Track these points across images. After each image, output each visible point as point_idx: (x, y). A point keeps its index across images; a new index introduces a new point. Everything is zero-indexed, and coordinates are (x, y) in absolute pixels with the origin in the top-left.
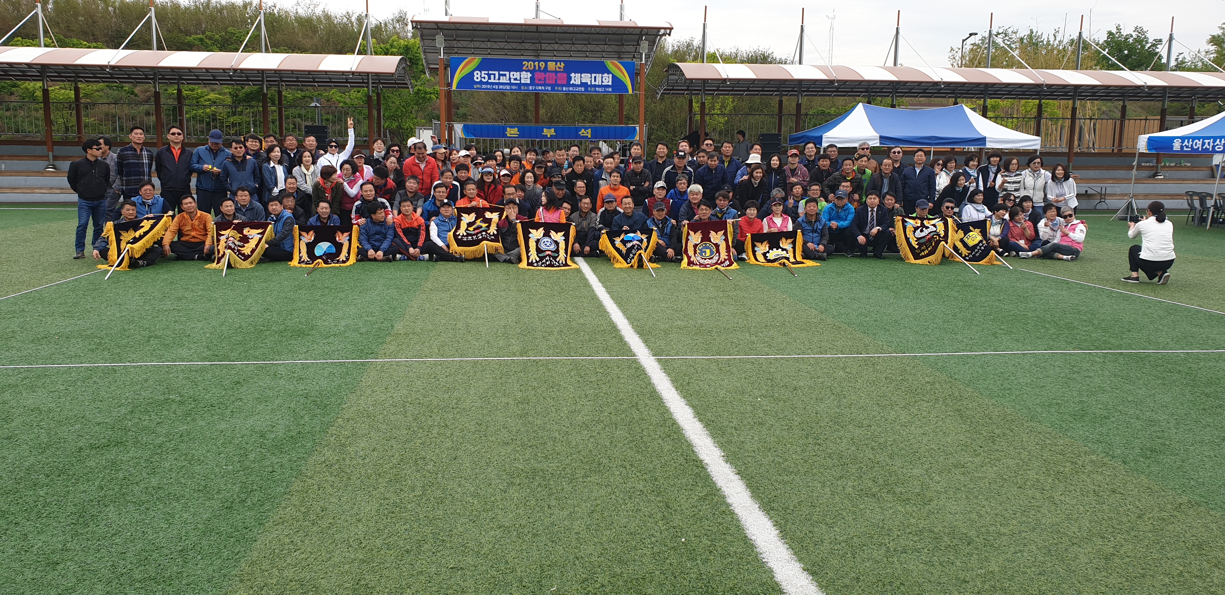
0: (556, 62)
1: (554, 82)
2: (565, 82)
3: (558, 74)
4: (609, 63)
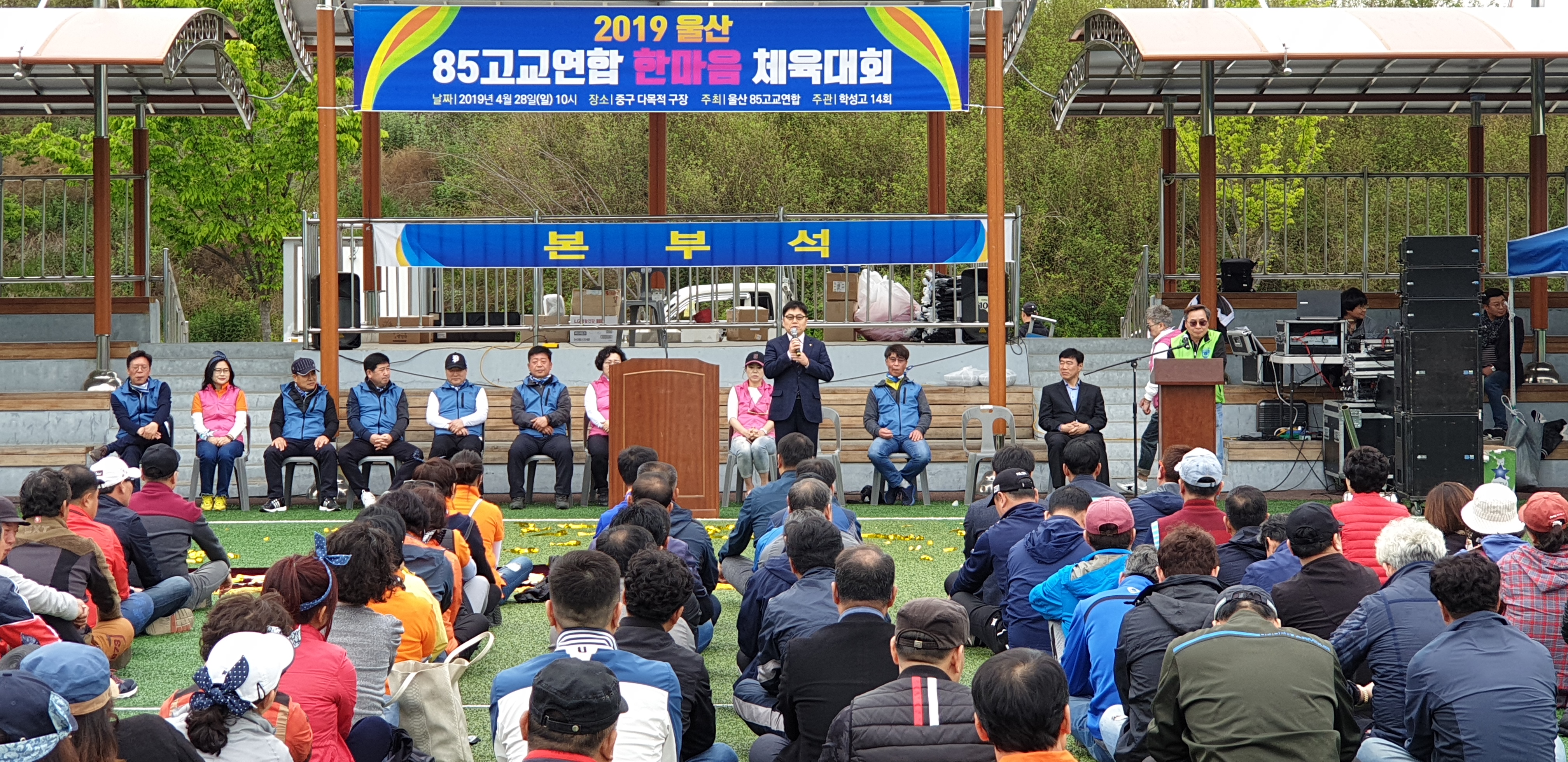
0: (704, 14)
1: (697, 80)
2: (735, 78)
3: (713, 55)
4: (881, 15)
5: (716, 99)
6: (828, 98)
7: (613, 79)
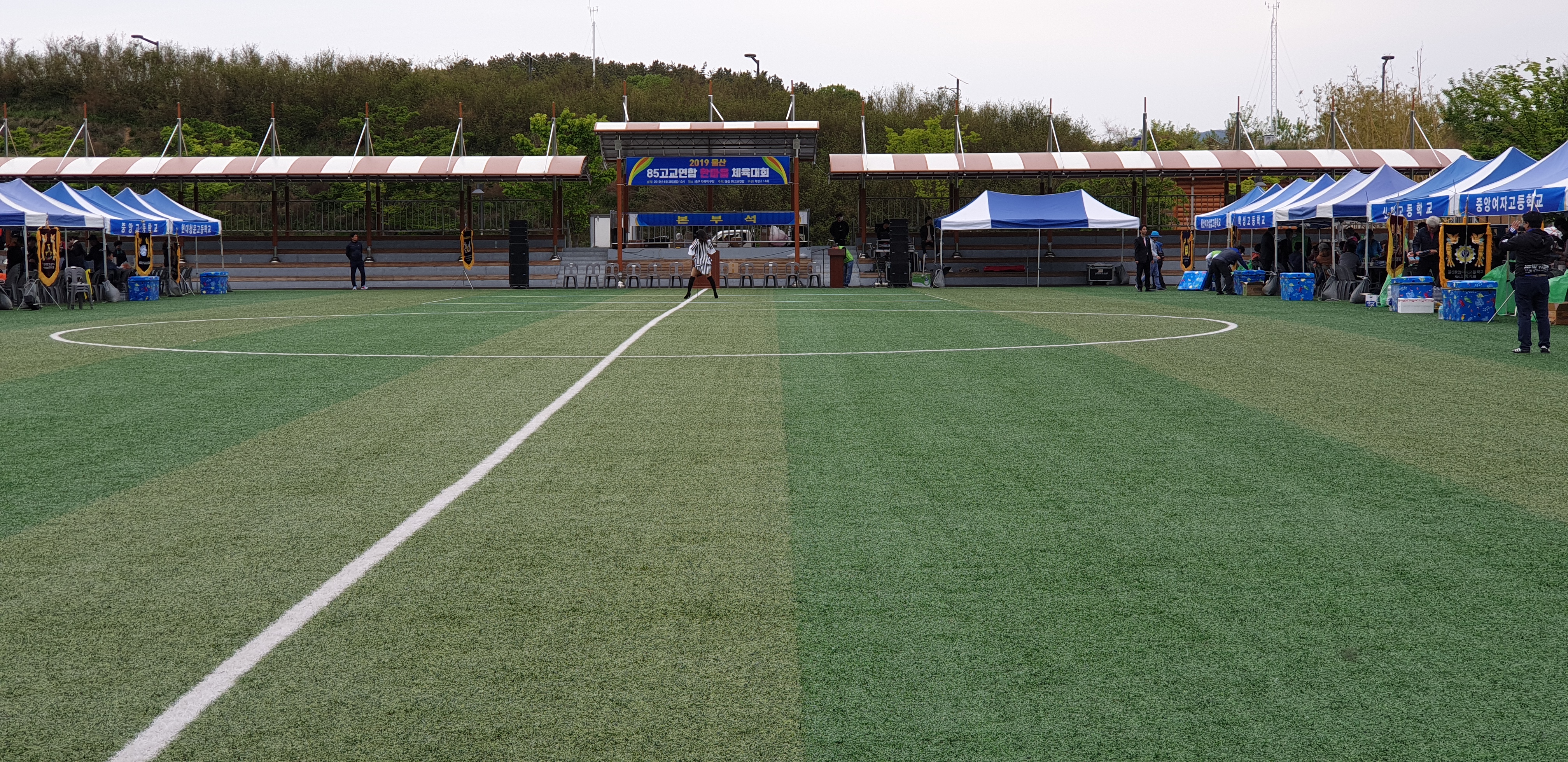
0: (719, 159)
1: (717, 176)
2: (727, 177)
3: (721, 170)
4: (766, 159)
5: (722, 181)
6: (752, 181)
7: (695, 176)
